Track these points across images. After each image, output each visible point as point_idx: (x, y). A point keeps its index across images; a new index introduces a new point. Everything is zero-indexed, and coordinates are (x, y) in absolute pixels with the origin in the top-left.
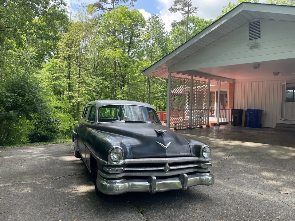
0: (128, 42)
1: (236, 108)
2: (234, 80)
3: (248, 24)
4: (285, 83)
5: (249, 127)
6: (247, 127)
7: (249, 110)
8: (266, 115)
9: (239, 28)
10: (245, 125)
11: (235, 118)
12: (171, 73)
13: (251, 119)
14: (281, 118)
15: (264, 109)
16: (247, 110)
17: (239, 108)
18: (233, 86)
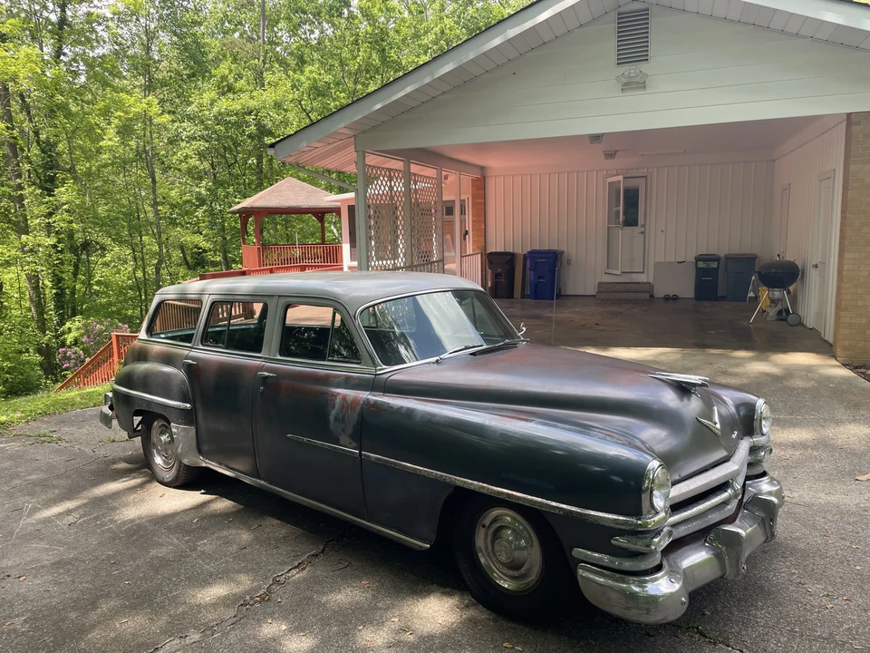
0: (53, 18)
1: (491, 249)
2: (482, 168)
3: (614, 16)
4: (621, 178)
5: (536, 299)
6: (529, 300)
7: (534, 255)
8: (569, 262)
9: (588, 24)
10: (523, 296)
11: (496, 276)
12: (364, 152)
13: (539, 278)
14: (608, 268)
15: (563, 247)
16: (529, 252)
17: (500, 249)
18: (480, 186)
